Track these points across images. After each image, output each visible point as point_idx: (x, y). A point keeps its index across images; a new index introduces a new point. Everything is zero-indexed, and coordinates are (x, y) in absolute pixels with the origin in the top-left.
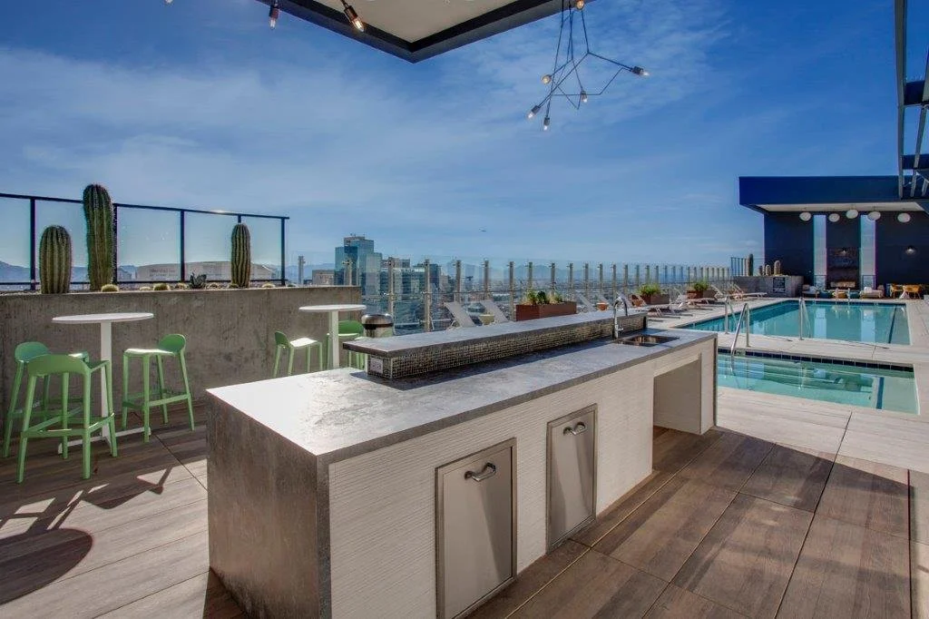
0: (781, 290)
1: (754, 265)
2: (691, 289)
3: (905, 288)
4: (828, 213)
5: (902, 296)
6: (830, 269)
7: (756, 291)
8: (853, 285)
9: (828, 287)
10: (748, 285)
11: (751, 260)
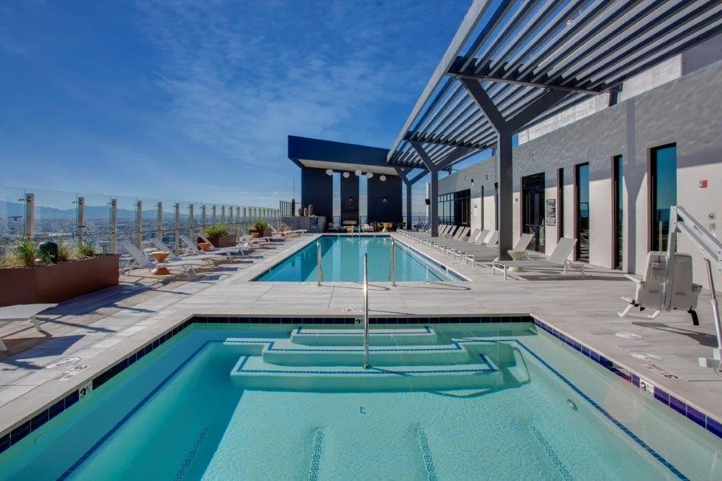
0: (315, 227)
1: (296, 207)
2: (253, 228)
3: (385, 225)
4: (342, 172)
5: (383, 230)
6: (343, 211)
7: (298, 229)
8: (354, 222)
9: (342, 225)
10: (293, 224)
11: (293, 203)
